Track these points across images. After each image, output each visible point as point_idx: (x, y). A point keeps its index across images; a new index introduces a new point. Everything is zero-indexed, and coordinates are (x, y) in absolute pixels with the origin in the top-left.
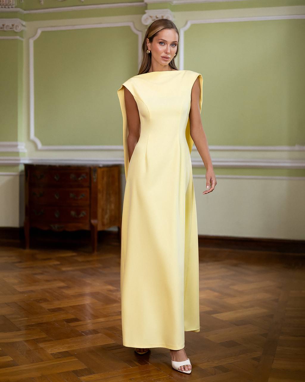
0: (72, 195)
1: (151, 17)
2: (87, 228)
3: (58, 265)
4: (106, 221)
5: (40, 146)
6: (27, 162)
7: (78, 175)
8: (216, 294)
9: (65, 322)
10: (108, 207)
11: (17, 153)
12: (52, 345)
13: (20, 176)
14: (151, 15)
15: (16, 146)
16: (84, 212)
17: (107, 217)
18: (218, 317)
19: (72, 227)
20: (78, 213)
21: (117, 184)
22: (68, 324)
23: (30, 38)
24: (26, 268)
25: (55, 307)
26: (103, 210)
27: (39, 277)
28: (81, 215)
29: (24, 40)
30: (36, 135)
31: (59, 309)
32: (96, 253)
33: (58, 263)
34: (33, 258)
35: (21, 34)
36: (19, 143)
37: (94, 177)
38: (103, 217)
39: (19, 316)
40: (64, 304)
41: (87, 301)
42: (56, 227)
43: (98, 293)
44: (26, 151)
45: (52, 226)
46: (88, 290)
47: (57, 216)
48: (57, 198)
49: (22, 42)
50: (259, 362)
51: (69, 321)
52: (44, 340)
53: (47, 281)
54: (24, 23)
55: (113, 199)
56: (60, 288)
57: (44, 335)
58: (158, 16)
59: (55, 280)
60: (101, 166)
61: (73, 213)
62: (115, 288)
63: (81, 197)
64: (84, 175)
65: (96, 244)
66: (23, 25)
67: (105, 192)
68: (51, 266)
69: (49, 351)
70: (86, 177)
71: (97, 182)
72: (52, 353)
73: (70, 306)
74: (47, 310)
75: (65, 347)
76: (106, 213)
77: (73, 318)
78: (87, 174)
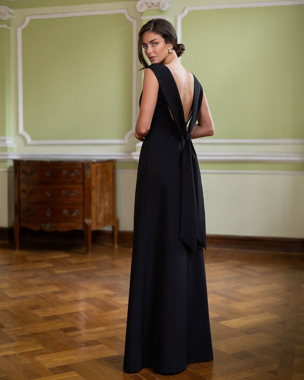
0: (64, 192)
1: (146, 3)
2: (80, 227)
3: (50, 267)
4: (100, 220)
5: (29, 140)
6: (16, 157)
7: (71, 171)
8: (222, 298)
9: (62, 332)
10: (103, 204)
11: (5, 149)
12: (50, 358)
13: (9, 172)
15: (4, 141)
16: (77, 211)
17: (101, 215)
18: (227, 325)
19: (64, 227)
20: (71, 211)
21: (111, 180)
22: (66, 333)
23: (17, 27)
24: (16, 271)
25: (51, 315)
26: (97, 208)
27: (31, 281)
28: (74, 214)
29: (12, 29)
30: (25, 129)
31: (55, 317)
32: (90, 254)
33: (50, 265)
34: (23, 260)
35: (8, 22)
36: (7, 138)
37: (87, 173)
38: (97, 217)
39: (12, 326)
40: (60, 311)
41: (81, 308)
42: (47, 227)
43: (95, 299)
44: (14, 146)
45: (43, 225)
46: (82, 295)
47: (48, 215)
48: (49, 195)
49: (9, 30)
50: (277, 376)
51: (66, 330)
52: (41, 353)
53: (40, 285)
54: (12, 11)
55: (107, 195)
56: (55, 293)
57: (40, 347)
58: (154, 3)
59: (48, 284)
60: (95, 161)
61: (65, 212)
62: (113, 293)
63: (73, 194)
64: (77, 171)
65: (90, 245)
66: (10, 13)
67: (99, 189)
68: (43, 269)
69: (47, 365)
70: (79, 173)
71: (90, 178)
72: (50, 367)
73: (67, 314)
74: (42, 318)
75: (63, 361)
76: (100, 212)
77: (71, 327)
78: (80, 169)
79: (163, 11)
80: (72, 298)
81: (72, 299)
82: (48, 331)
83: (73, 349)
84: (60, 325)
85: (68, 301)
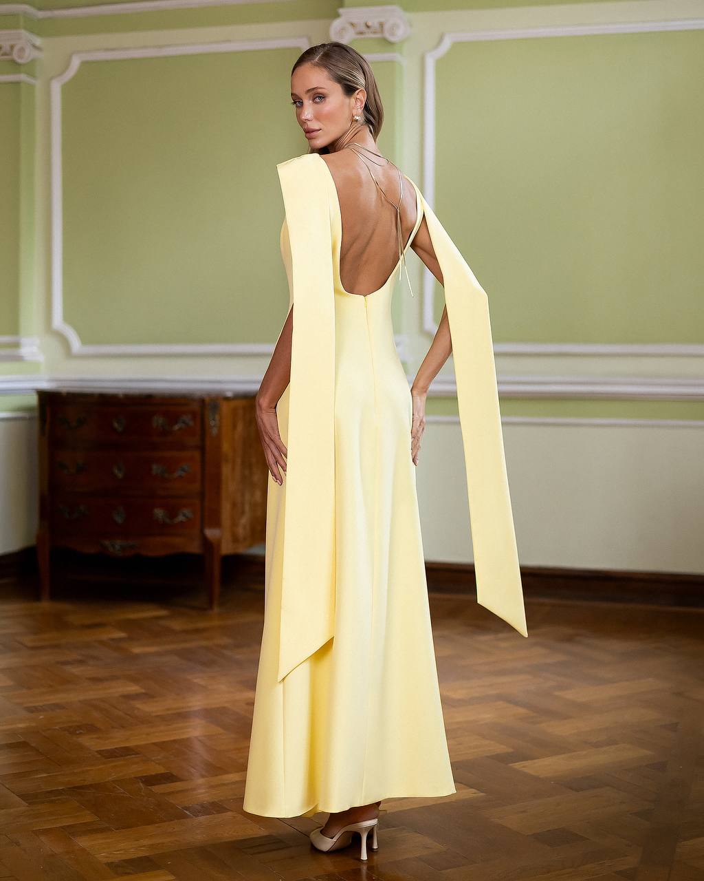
0: (156, 469)
1: (352, 24)
2: (194, 548)
3: (121, 640)
4: (241, 531)
5: (76, 344)
6: (45, 385)
7: (173, 418)
8: (522, 711)
9: (141, 784)
10: (247, 497)
12: (110, 841)
14: (355, 21)
15: (17, 345)
16: (187, 511)
17: (244, 521)
18: (526, 770)
19: (157, 546)
20: (172, 512)
22: (149, 787)
23: (52, 78)
25: (116, 746)
26: (234, 505)
27: (75, 670)
28: (181, 518)
29: (38, 84)
30: (67, 318)
31: (126, 752)
32: (216, 610)
33: (123, 635)
34: (60, 623)
35: (30, 67)
36: (24, 340)
37: (212, 423)
38: (234, 524)
40: (138, 738)
41: (196, 730)
42: (116, 546)
43: (222, 711)
44: (41, 358)
45: (107, 543)
46: (196, 702)
47: (119, 519)
48: (120, 475)
49: (32, 87)
51: (150, 781)
52: (89, 830)
53: (96, 680)
54: (38, 41)
55: (257, 476)
56: (128, 697)
57: (88, 817)
58: (370, 24)
59: (114, 678)
60: (229, 394)
61: (159, 513)
63: (178, 473)
64: (187, 418)
65: (217, 589)
66: (34, 46)
67: (239, 461)
68: (102, 643)
69: (103, 856)
70: (191, 423)
71: (219, 437)
72: (110, 860)
73: (154, 744)
74: (96, 754)
75: (141, 847)
76: (243, 513)
77: (162, 774)
78: (194, 415)
79: (391, 44)
80: (168, 710)
81: (169, 712)
82: (108, 782)
83: (165, 821)
84: (135, 769)
85: (158, 716)
